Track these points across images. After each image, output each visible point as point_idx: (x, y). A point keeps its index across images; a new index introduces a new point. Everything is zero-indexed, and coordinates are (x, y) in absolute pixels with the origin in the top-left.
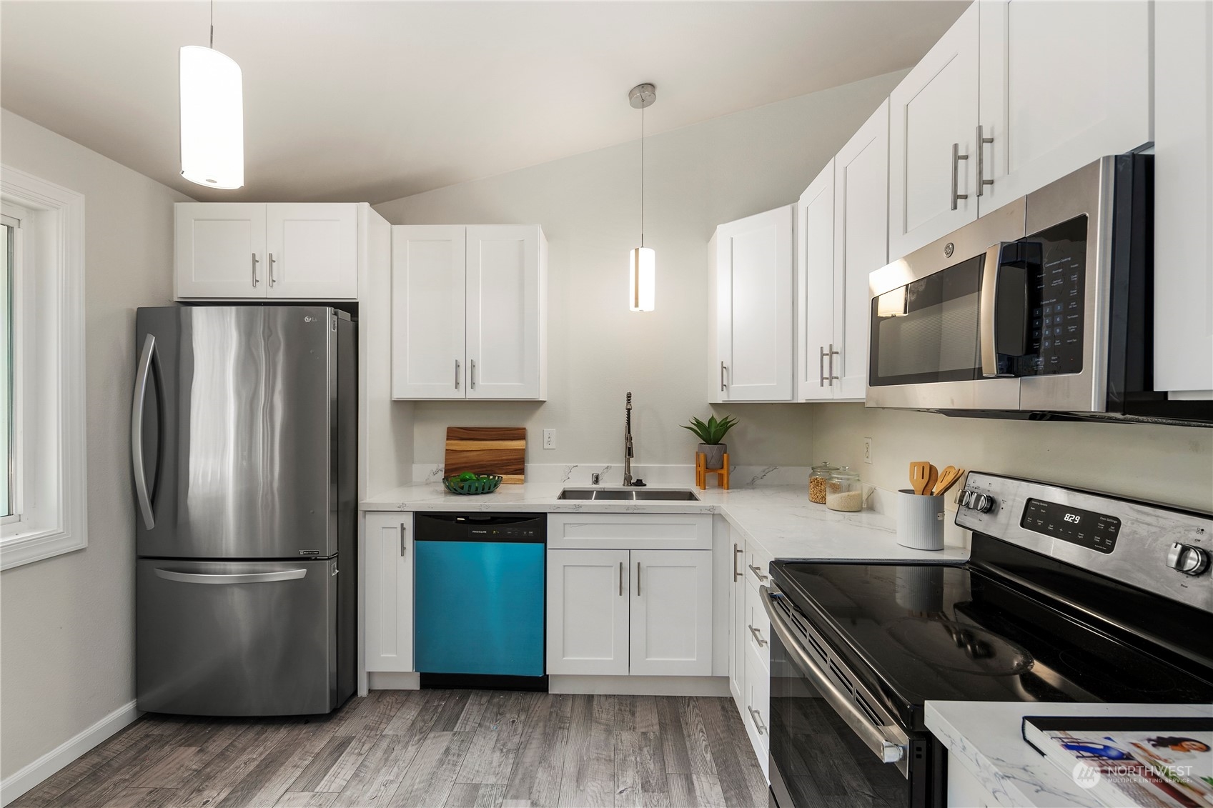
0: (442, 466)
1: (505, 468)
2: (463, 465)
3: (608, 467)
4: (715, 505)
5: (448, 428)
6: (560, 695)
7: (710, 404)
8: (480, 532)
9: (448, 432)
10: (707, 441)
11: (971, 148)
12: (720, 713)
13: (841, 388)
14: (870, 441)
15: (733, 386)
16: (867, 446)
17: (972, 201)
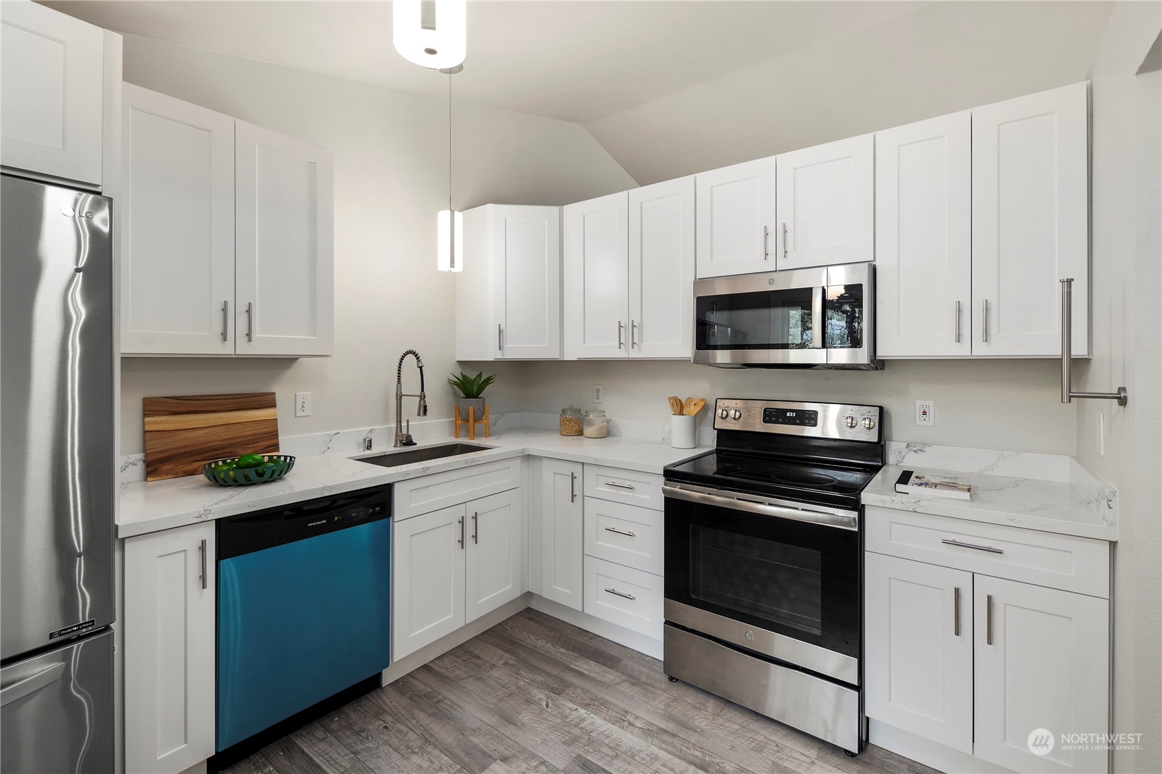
0: (141, 456)
1: (250, 446)
2: (183, 450)
3: (372, 430)
4: (525, 447)
5: (144, 399)
6: (397, 681)
7: (460, 362)
8: (318, 523)
9: (144, 405)
10: (469, 395)
11: (771, 230)
12: (531, 623)
13: (640, 351)
14: (600, 387)
15: (508, 346)
16: (598, 391)
17: (771, 257)
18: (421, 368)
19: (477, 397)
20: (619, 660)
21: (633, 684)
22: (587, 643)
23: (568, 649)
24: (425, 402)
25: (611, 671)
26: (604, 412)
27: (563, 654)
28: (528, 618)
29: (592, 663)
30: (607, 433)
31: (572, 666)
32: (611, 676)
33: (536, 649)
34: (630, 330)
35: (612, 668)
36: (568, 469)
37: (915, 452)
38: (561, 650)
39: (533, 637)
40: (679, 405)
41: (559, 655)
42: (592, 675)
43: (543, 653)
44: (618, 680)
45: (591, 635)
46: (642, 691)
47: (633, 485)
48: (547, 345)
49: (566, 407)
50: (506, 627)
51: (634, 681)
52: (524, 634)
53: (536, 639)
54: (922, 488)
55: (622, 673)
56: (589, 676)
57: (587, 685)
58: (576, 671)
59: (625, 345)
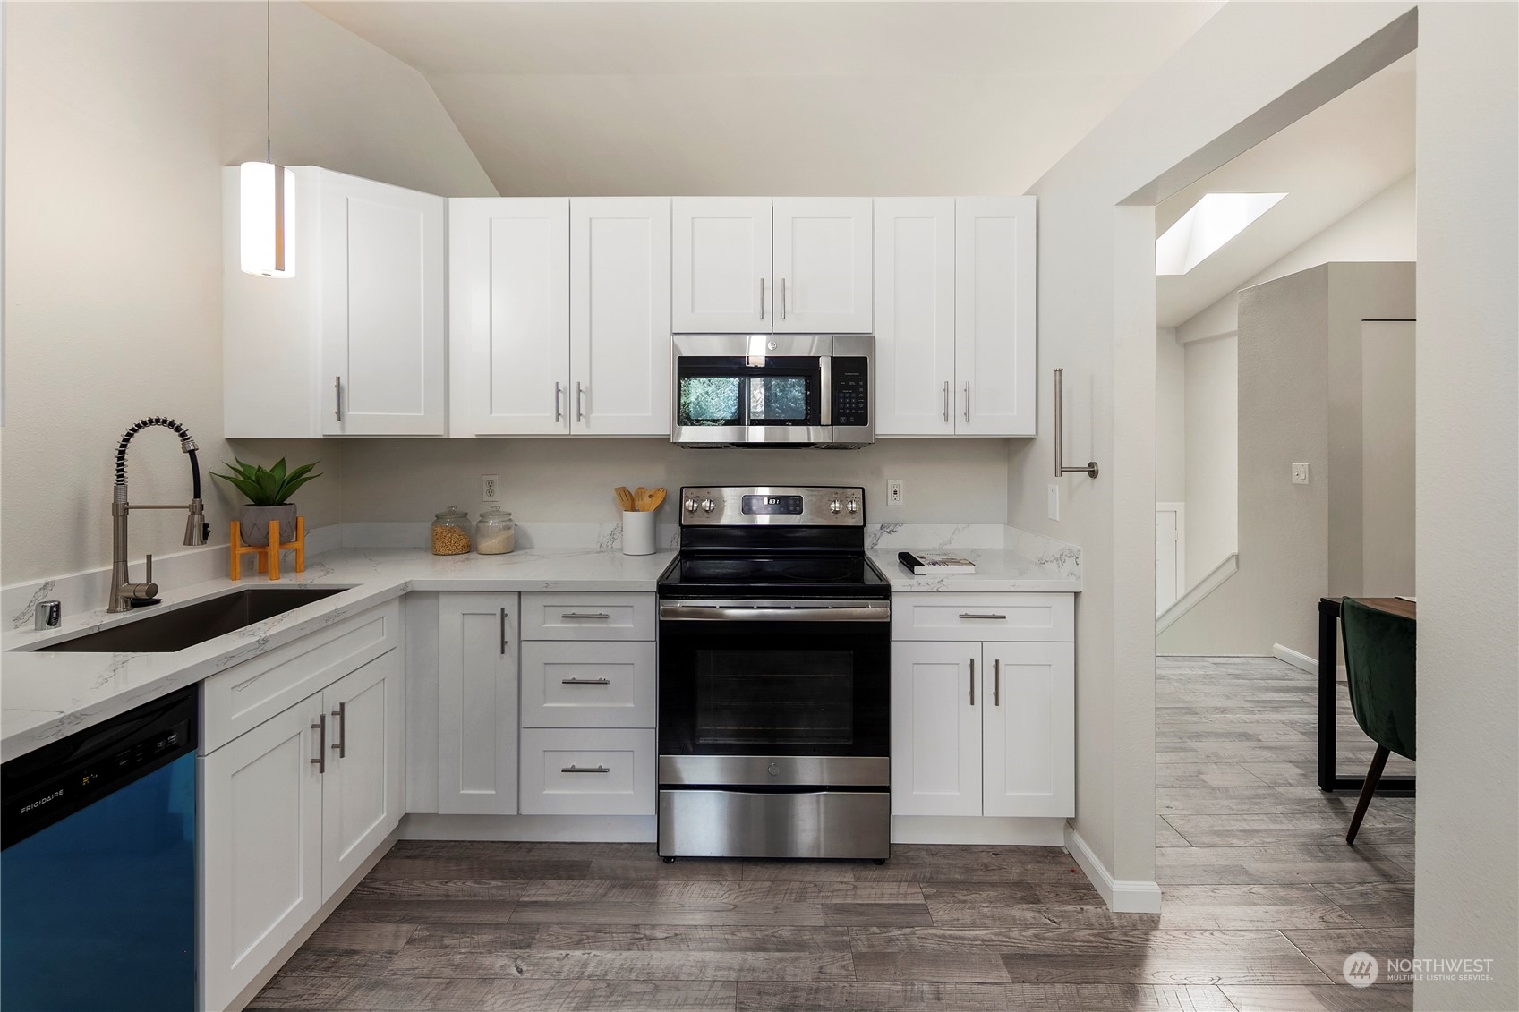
4: (408, 580)
10: (261, 501)
11: (768, 284)
12: (419, 862)
13: (588, 424)
14: (494, 478)
15: (351, 413)
16: (490, 483)
17: (768, 317)
18: (192, 453)
19: (281, 503)
20: (587, 865)
21: (624, 887)
22: (528, 859)
23: (503, 878)
24: (202, 518)
25: (585, 882)
26: (510, 514)
27: (500, 888)
28: (408, 857)
29: (552, 883)
30: (515, 545)
31: (526, 899)
32: (589, 889)
33: (452, 898)
34: (571, 396)
35: (583, 877)
36: (495, 604)
37: (889, 532)
38: (494, 883)
39: (435, 883)
40: (629, 498)
41: (494, 892)
42: (561, 899)
43: (467, 898)
44: (602, 891)
45: (527, 846)
46: (641, 891)
47: (603, 611)
48: (423, 414)
49: (442, 510)
50: (377, 885)
51: (622, 882)
52: (416, 883)
53: (441, 883)
54: (937, 568)
55: (601, 879)
56: (557, 903)
57: (563, 916)
58: (535, 904)
59: (564, 417)
